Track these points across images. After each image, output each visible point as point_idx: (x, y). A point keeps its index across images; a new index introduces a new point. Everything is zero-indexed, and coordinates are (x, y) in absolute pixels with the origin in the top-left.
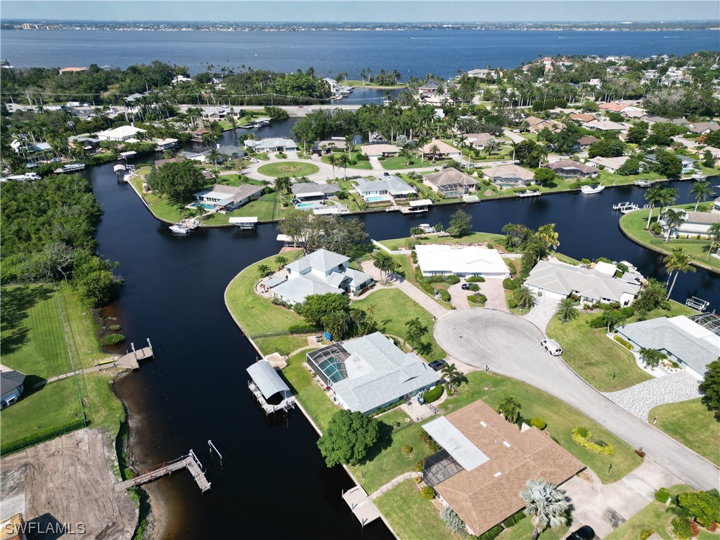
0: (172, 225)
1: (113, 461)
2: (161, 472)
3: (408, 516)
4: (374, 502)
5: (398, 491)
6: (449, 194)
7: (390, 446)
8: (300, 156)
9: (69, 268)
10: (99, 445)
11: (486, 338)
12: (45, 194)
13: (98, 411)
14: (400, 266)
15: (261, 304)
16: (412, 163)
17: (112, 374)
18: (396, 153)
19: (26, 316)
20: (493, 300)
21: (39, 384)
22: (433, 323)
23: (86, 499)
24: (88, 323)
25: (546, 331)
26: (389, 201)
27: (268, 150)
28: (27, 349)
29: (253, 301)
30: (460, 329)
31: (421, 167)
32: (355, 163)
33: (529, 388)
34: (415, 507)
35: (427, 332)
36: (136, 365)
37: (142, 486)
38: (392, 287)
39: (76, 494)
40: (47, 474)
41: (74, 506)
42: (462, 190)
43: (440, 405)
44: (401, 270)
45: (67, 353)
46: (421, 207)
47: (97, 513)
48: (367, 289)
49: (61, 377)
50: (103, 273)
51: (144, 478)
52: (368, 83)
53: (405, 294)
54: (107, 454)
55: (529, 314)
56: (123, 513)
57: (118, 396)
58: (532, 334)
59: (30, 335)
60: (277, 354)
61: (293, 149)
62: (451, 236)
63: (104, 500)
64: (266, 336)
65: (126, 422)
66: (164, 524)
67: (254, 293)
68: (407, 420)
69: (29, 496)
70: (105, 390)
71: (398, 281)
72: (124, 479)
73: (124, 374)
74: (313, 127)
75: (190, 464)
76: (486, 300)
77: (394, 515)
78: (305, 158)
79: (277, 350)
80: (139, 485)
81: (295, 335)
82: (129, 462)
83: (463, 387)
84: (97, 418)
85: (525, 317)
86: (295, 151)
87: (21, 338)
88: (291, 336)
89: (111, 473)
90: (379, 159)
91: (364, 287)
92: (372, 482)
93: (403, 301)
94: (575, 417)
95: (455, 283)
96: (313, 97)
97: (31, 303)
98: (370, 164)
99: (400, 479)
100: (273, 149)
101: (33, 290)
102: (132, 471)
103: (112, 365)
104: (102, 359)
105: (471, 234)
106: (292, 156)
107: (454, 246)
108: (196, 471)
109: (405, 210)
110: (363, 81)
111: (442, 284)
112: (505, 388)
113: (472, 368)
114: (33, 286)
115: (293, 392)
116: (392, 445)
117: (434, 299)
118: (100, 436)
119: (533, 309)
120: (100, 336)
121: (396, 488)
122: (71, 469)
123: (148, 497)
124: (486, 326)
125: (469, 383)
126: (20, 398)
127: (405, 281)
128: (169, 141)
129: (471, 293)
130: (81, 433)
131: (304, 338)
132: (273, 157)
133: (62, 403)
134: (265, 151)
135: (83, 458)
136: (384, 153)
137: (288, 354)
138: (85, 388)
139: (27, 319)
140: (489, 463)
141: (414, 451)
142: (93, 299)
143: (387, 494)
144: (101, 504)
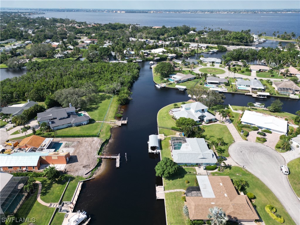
0: (157, 84)
1: (99, 149)
2: (109, 157)
3: (173, 203)
4: (165, 193)
5: (175, 194)
6: (282, 92)
7: (182, 178)
8: (220, 66)
9: (118, 91)
10: (98, 143)
11: (254, 155)
12: (124, 68)
13: (103, 134)
14: (233, 117)
15: (168, 117)
16: (273, 76)
17: (113, 125)
18: (267, 70)
19: (101, 103)
20: (270, 142)
21: (94, 122)
22: (232, 143)
23: (87, 156)
24: (115, 109)
25: (289, 163)
26: (248, 90)
27: (208, 62)
28: (96, 112)
29: (166, 115)
30: (243, 149)
31: (276, 78)
32: (243, 72)
33: (259, 182)
34: (177, 201)
35: (227, 145)
36: (120, 125)
37: (102, 159)
38: (224, 124)
39: (85, 154)
40: (82, 146)
41: (83, 156)
42: (291, 92)
43: (212, 173)
44: (233, 119)
45: (105, 116)
46: (263, 96)
47: (87, 160)
48: (212, 122)
49: (99, 122)
50: (125, 95)
51: (104, 157)
52: (276, 38)
53: (228, 128)
54: (98, 146)
55: (285, 153)
56: (93, 163)
57: (111, 132)
58: (279, 162)
59: (99, 108)
60: (163, 135)
61: (219, 63)
62: (269, 111)
63: (90, 158)
64: (163, 128)
65: (109, 140)
66: (102, 171)
67: (168, 113)
68: (195, 172)
69: (75, 149)
70: (108, 129)
71: (228, 123)
72: (99, 154)
73: (116, 127)
74: (234, 55)
75: (118, 158)
76: (266, 141)
77: (169, 201)
78: (222, 67)
79: (164, 133)
80: (101, 158)
81: (173, 131)
82: (103, 151)
83: (228, 170)
84: (102, 136)
85: (282, 154)
86: (220, 64)
87: (96, 109)
88: (171, 130)
89: (96, 152)
90: (257, 72)
91: (210, 121)
92: (168, 187)
93: (225, 131)
94: (274, 201)
95: (255, 130)
96: (242, 42)
97: (104, 99)
98: (251, 73)
99: (178, 190)
100: (210, 62)
101: (107, 96)
102: (102, 153)
103: (114, 123)
104: (113, 120)
105: (282, 112)
106: (217, 66)
107: (267, 115)
108: (118, 161)
109: (254, 95)
110: (273, 37)
111: (249, 129)
112: (247, 177)
113: (237, 165)
114: (108, 95)
115: (161, 149)
116: (183, 178)
117: (240, 134)
118: (100, 141)
119: (288, 152)
120: (116, 113)
121: (175, 192)
122: (88, 147)
123: (102, 162)
124: (257, 151)
125: (231, 170)
126: (87, 124)
127: (232, 124)
128: (174, 55)
129: (260, 136)
130: (95, 138)
131: (175, 132)
132: (209, 65)
133: (96, 129)
134: (207, 62)
135: (92, 145)
136: (260, 70)
137: (166, 136)
138: (104, 127)
139: (101, 104)
140: (214, 199)
141: (189, 184)
142: (120, 102)
143: (171, 193)
144: (89, 159)
